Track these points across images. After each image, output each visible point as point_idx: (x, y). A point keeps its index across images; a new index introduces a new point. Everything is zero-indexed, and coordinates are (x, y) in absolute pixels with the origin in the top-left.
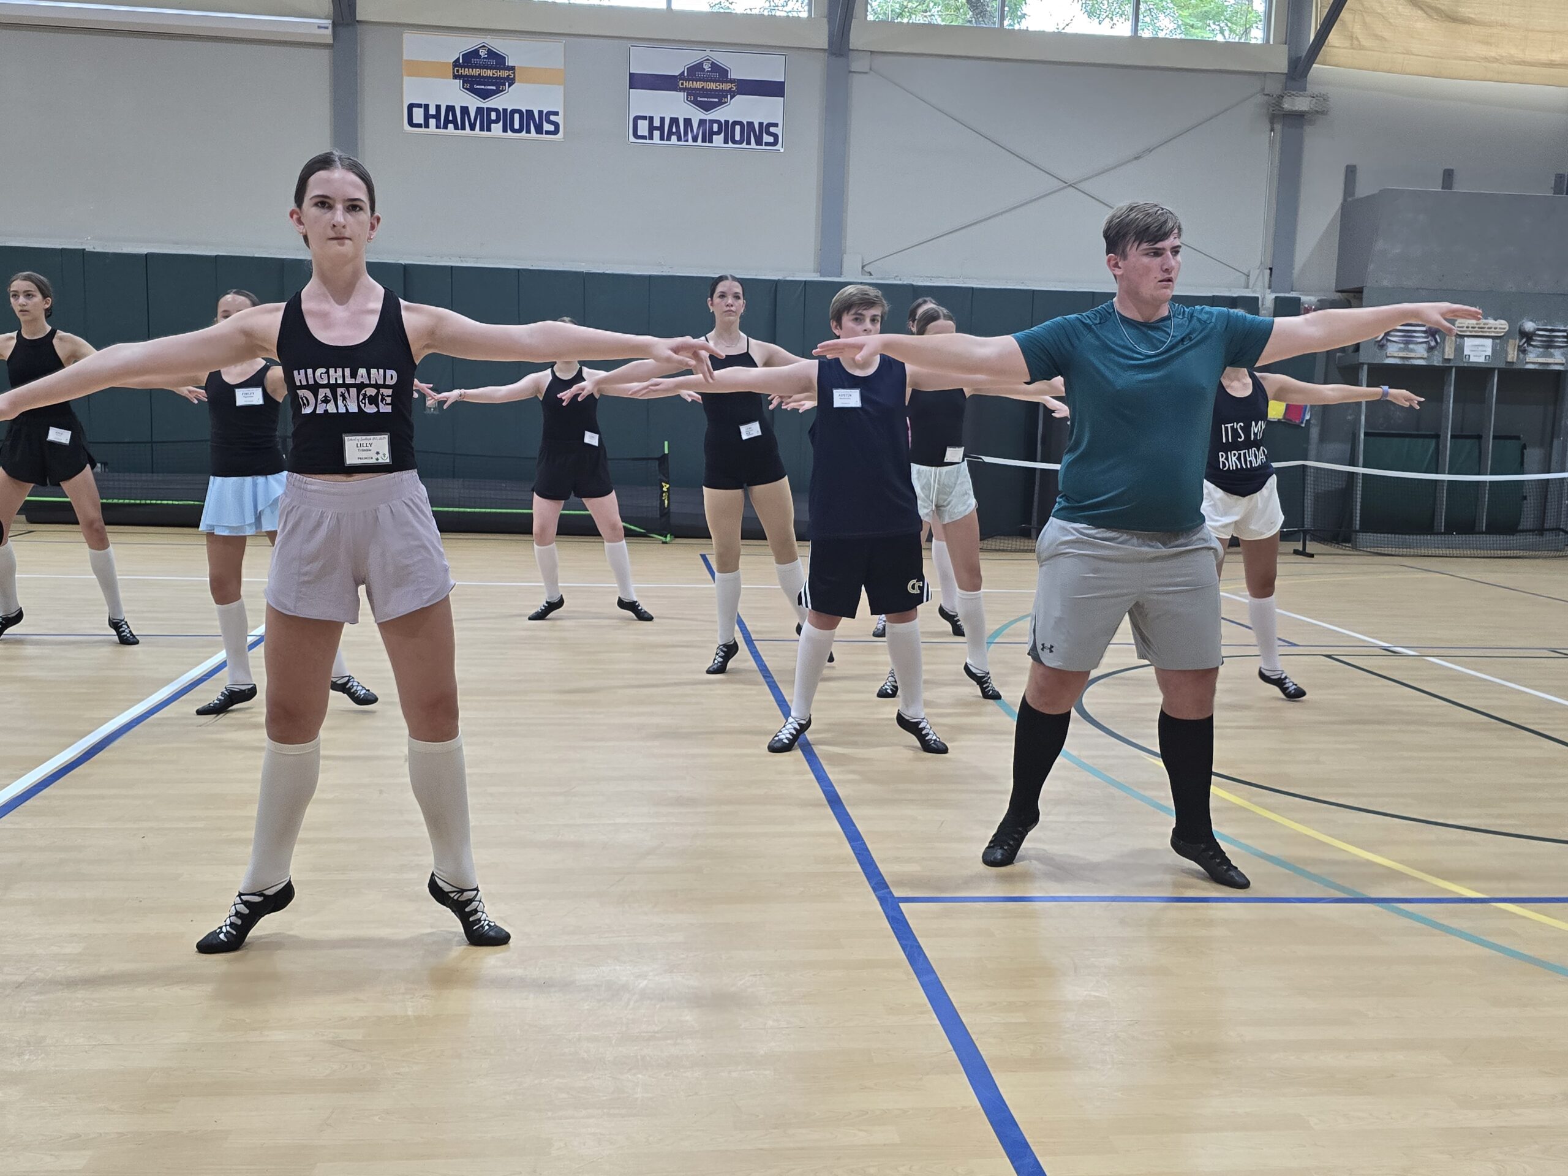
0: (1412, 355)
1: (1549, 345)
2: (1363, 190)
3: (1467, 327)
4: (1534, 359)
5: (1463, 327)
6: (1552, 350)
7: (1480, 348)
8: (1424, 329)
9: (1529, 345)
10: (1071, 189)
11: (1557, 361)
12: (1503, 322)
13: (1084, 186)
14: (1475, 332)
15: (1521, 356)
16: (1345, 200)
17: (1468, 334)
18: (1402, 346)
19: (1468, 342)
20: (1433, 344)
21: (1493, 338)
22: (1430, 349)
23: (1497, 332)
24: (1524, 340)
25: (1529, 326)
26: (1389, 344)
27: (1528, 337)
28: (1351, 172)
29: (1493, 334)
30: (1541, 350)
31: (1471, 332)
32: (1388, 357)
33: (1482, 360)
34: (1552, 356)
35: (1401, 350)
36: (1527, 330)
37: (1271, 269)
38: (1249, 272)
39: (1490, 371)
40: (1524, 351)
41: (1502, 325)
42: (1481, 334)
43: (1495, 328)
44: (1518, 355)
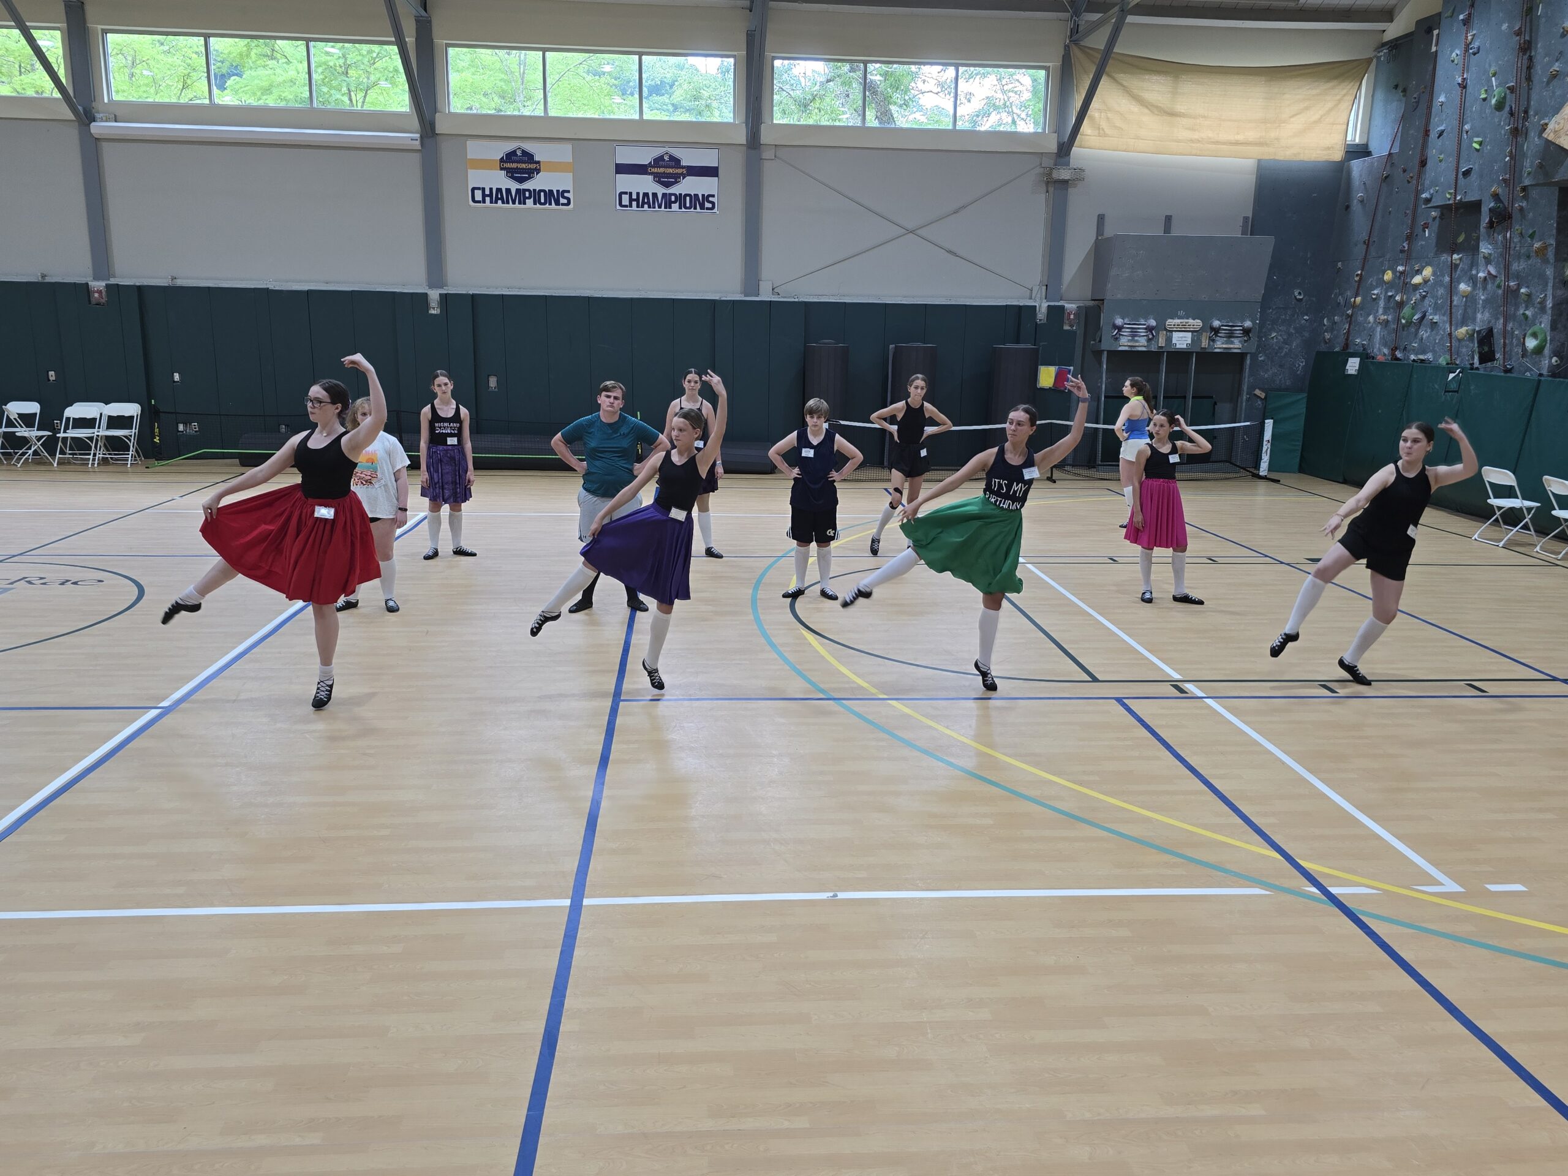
0: (1137, 344)
1: (1230, 335)
2: (1109, 232)
3: (1174, 325)
4: (1220, 345)
5: (1171, 325)
6: (1233, 339)
7: (1184, 339)
8: (1145, 327)
9: (1217, 336)
10: (911, 234)
11: (1236, 346)
12: (1199, 321)
13: (919, 232)
14: (1180, 328)
15: (1211, 343)
16: (1097, 238)
17: (1175, 329)
18: (1130, 338)
19: (1175, 335)
20: (1151, 336)
21: (1192, 332)
22: (1149, 340)
23: (1195, 328)
24: (1213, 333)
25: (1216, 323)
26: (1121, 337)
27: (1216, 331)
28: (1101, 218)
29: (1192, 329)
30: (1225, 339)
31: (1177, 328)
32: (1120, 346)
33: (1185, 346)
34: (1232, 343)
35: (1129, 341)
36: (1214, 326)
37: (1047, 286)
38: (1032, 288)
39: (1191, 353)
40: (1213, 341)
41: (1198, 323)
42: (1183, 329)
43: (1193, 325)
44: (1209, 343)
